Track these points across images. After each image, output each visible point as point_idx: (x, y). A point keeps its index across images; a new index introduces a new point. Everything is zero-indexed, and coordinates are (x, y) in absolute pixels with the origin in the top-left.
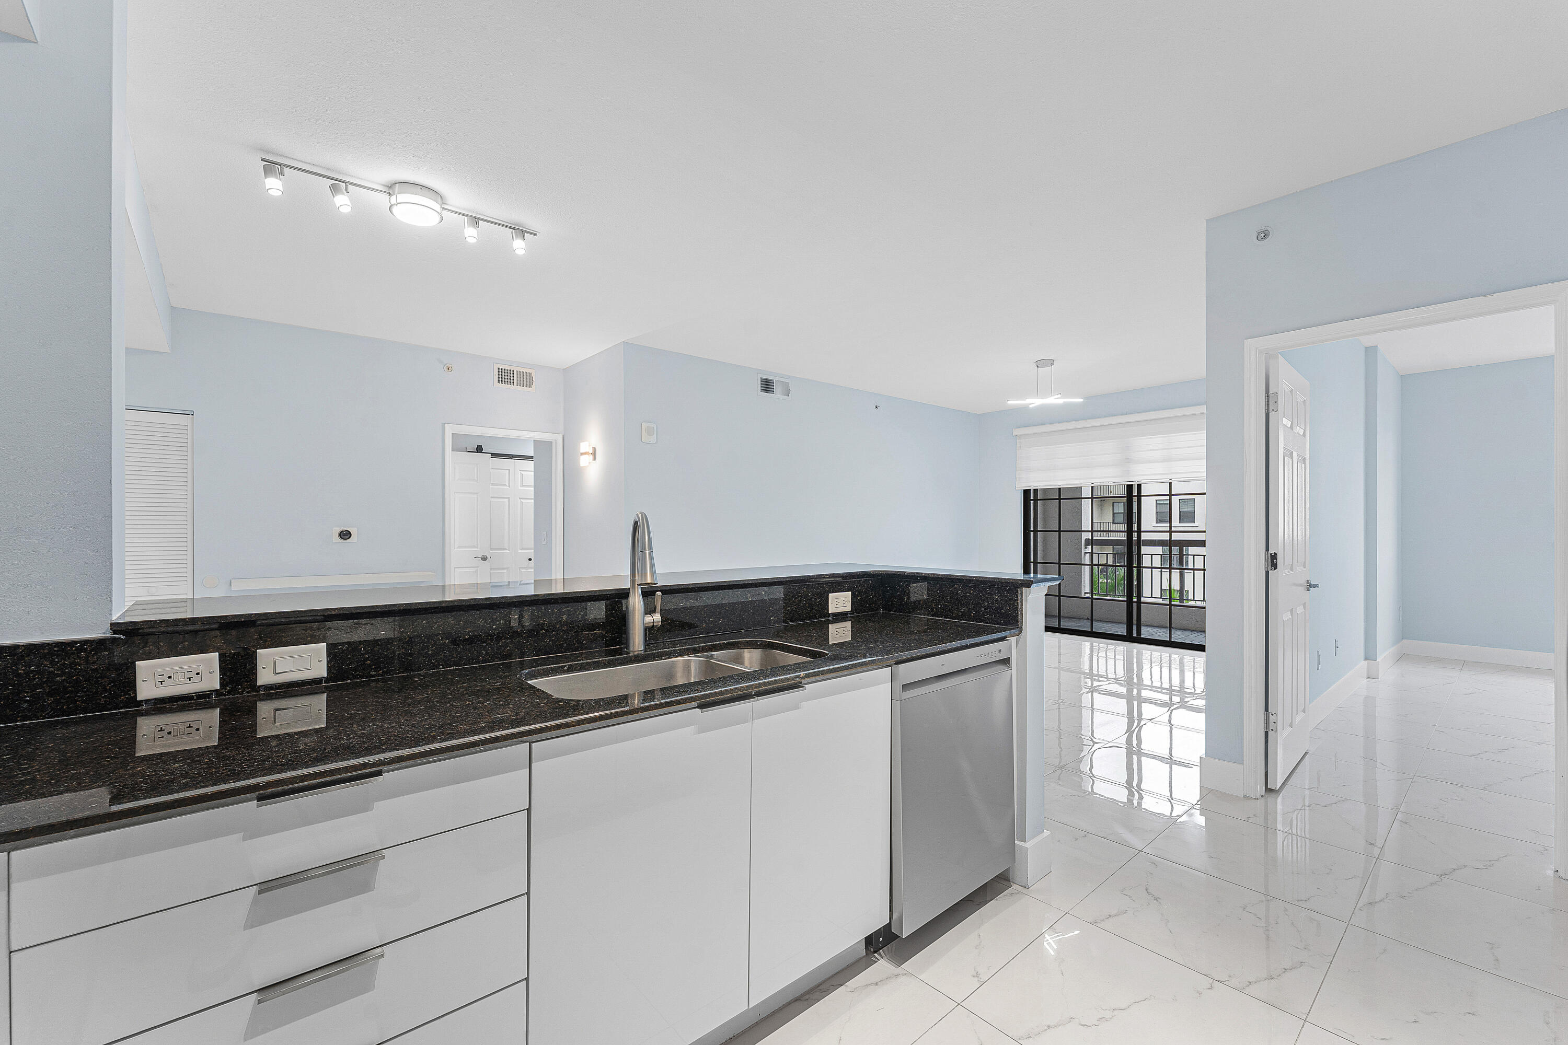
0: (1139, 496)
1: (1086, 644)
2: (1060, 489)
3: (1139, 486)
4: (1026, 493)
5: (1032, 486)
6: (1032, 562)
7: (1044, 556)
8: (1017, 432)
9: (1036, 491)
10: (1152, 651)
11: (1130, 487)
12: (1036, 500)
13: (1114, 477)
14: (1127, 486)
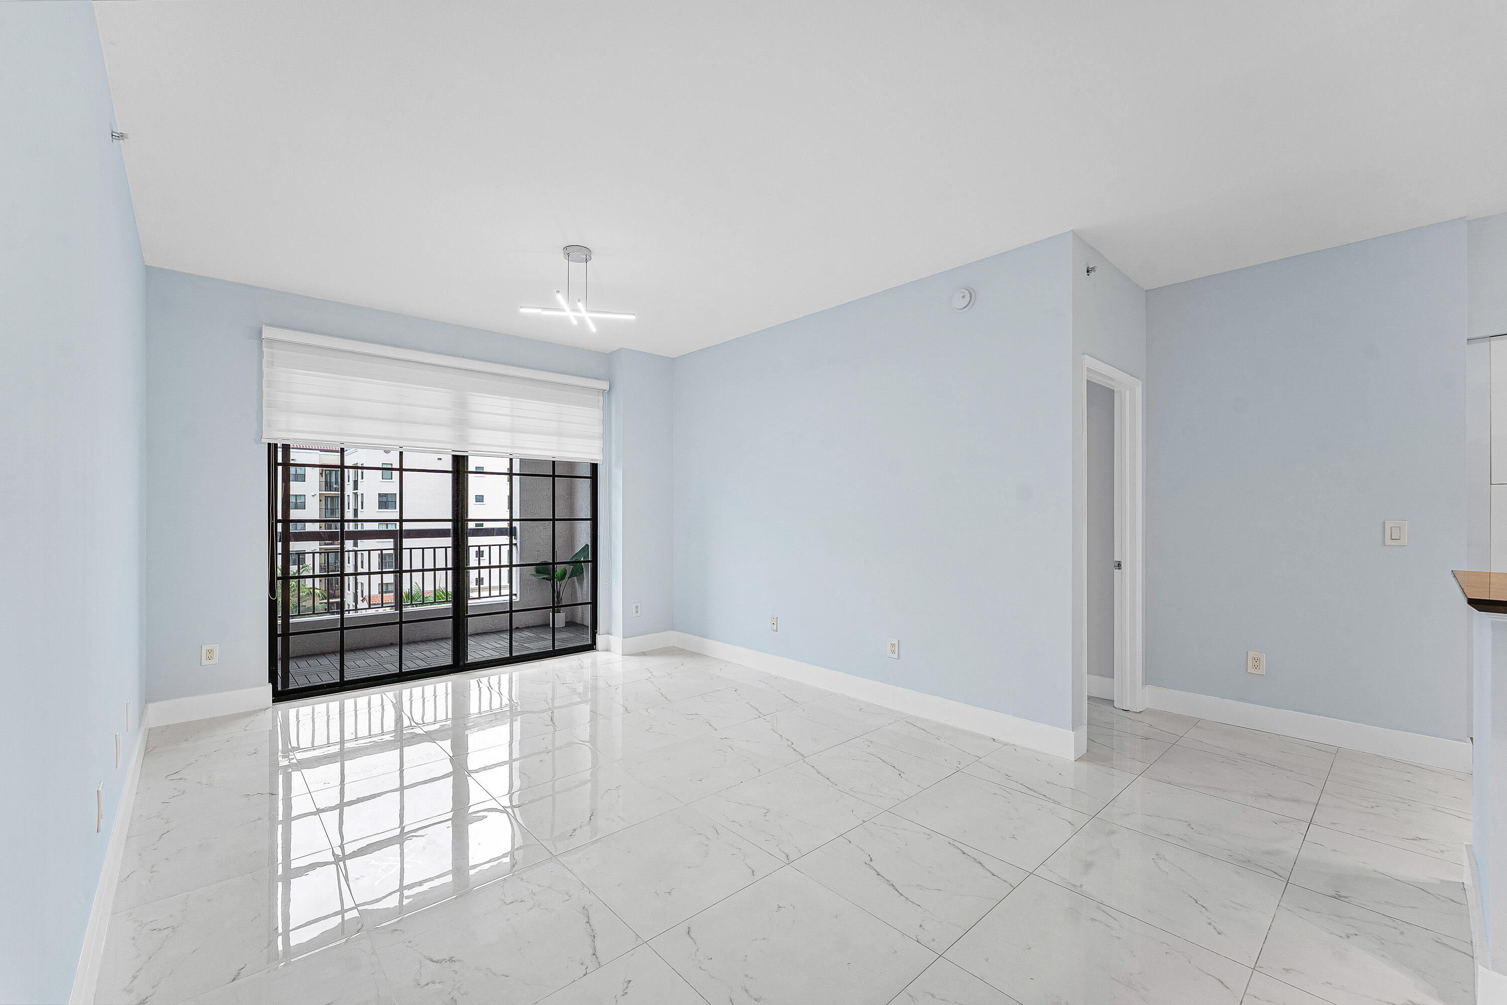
13: (443, 442)
14: (454, 456)
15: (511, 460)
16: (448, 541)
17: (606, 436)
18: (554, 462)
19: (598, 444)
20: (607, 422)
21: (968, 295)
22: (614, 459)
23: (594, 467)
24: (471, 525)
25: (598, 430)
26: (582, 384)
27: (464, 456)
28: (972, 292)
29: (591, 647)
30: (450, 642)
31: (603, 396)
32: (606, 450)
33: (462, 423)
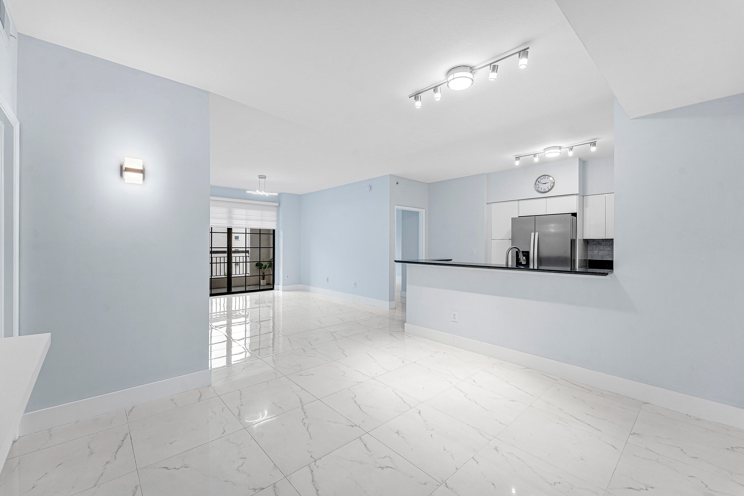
13: (224, 224)
14: (228, 228)
15: (246, 229)
16: (226, 255)
17: (278, 221)
18: (260, 229)
19: (275, 223)
20: (278, 216)
21: (370, 188)
22: (280, 228)
23: (274, 231)
24: (233, 249)
25: (275, 219)
26: (269, 204)
27: (231, 228)
28: (371, 186)
29: (273, 289)
30: (226, 289)
31: (277, 207)
32: (278, 225)
33: (230, 218)
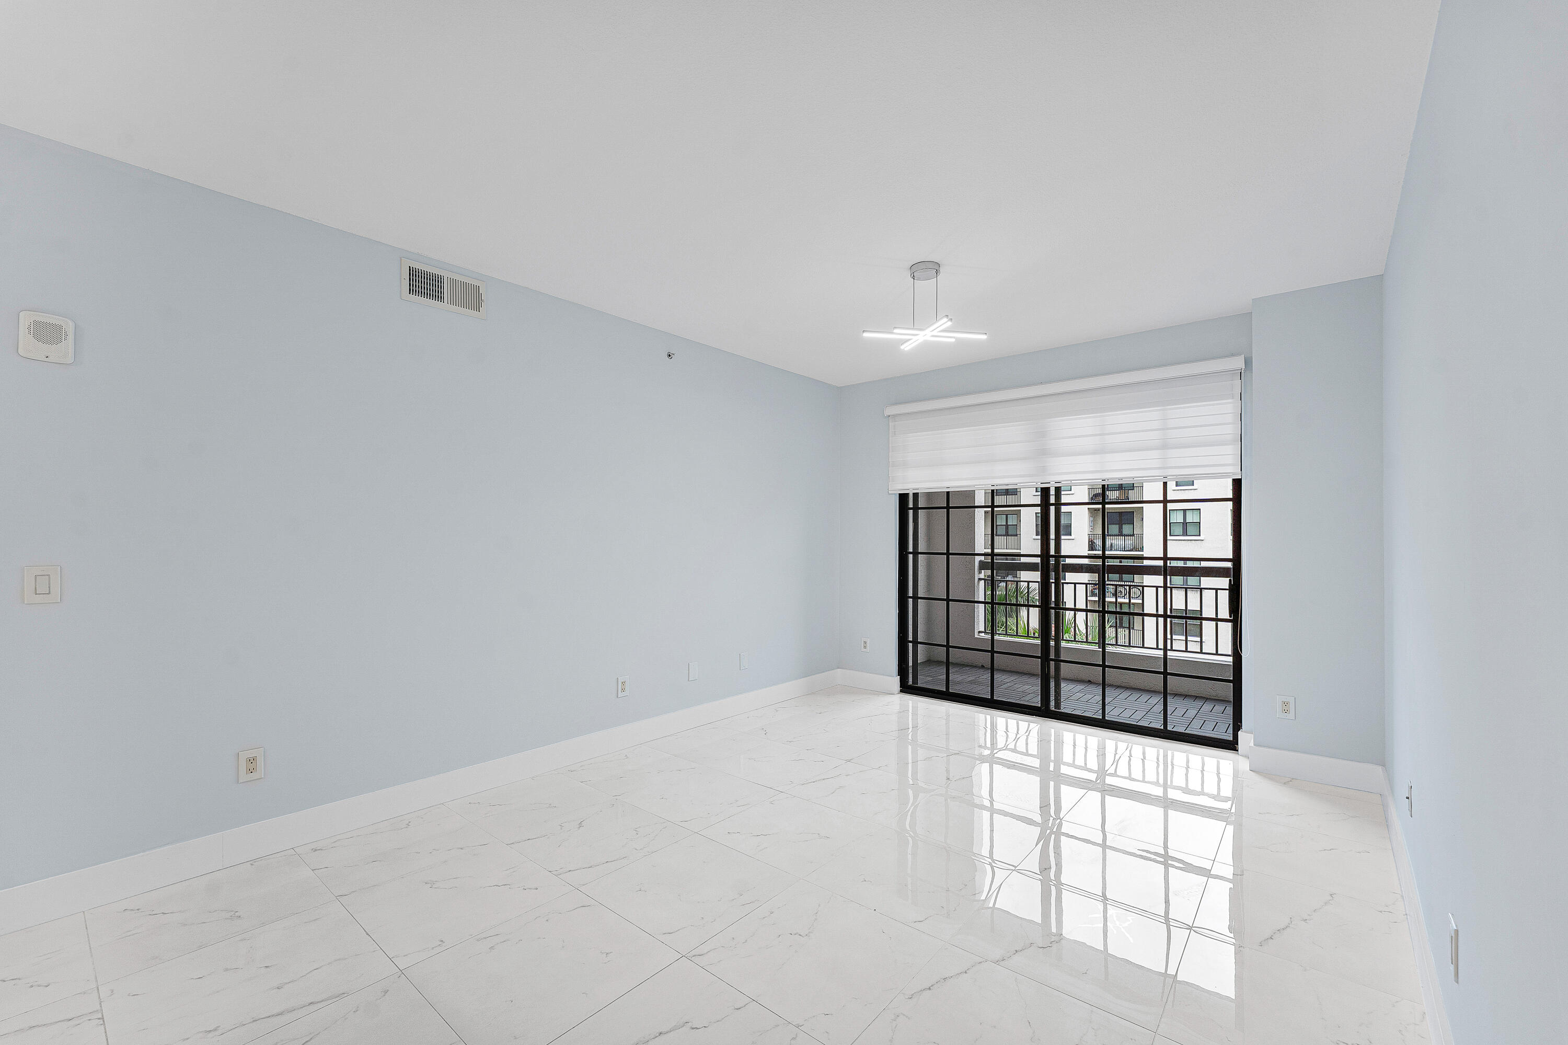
0: (1058, 504)
1: (982, 716)
2: (948, 493)
3: (1058, 490)
4: (903, 498)
5: (910, 487)
6: (911, 597)
7: (929, 590)
8: (890, 411)
9: (916, 495)
10: (1075, 732)
11: (1045, 492)
12: (916, 509)
